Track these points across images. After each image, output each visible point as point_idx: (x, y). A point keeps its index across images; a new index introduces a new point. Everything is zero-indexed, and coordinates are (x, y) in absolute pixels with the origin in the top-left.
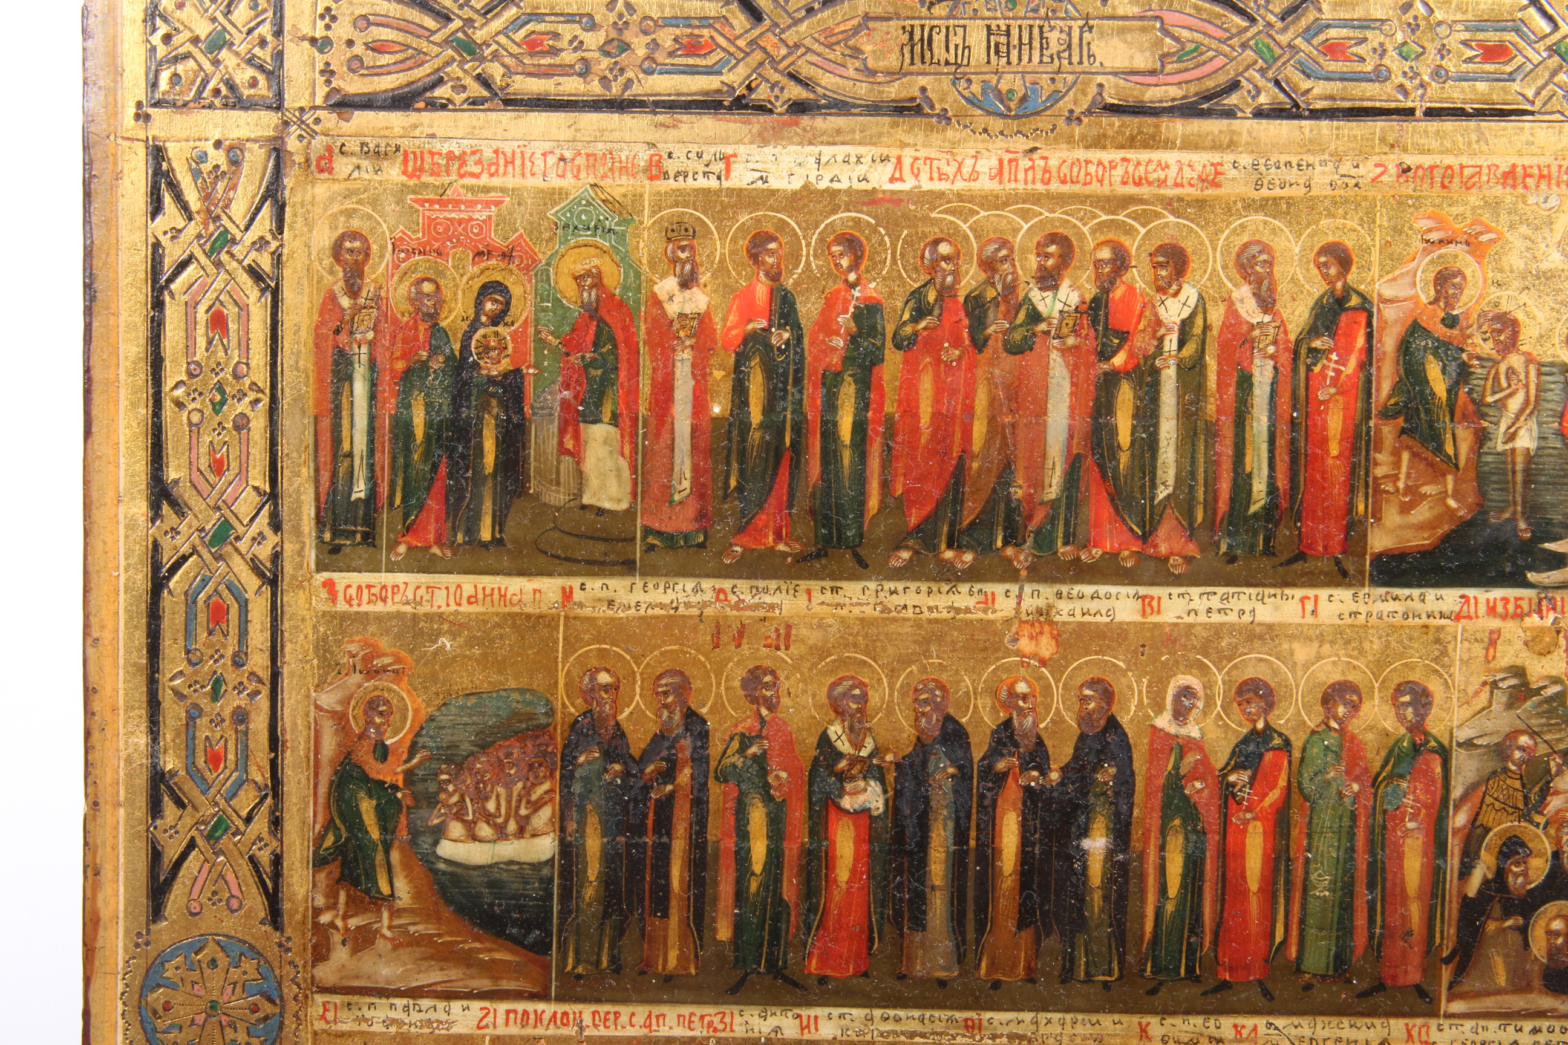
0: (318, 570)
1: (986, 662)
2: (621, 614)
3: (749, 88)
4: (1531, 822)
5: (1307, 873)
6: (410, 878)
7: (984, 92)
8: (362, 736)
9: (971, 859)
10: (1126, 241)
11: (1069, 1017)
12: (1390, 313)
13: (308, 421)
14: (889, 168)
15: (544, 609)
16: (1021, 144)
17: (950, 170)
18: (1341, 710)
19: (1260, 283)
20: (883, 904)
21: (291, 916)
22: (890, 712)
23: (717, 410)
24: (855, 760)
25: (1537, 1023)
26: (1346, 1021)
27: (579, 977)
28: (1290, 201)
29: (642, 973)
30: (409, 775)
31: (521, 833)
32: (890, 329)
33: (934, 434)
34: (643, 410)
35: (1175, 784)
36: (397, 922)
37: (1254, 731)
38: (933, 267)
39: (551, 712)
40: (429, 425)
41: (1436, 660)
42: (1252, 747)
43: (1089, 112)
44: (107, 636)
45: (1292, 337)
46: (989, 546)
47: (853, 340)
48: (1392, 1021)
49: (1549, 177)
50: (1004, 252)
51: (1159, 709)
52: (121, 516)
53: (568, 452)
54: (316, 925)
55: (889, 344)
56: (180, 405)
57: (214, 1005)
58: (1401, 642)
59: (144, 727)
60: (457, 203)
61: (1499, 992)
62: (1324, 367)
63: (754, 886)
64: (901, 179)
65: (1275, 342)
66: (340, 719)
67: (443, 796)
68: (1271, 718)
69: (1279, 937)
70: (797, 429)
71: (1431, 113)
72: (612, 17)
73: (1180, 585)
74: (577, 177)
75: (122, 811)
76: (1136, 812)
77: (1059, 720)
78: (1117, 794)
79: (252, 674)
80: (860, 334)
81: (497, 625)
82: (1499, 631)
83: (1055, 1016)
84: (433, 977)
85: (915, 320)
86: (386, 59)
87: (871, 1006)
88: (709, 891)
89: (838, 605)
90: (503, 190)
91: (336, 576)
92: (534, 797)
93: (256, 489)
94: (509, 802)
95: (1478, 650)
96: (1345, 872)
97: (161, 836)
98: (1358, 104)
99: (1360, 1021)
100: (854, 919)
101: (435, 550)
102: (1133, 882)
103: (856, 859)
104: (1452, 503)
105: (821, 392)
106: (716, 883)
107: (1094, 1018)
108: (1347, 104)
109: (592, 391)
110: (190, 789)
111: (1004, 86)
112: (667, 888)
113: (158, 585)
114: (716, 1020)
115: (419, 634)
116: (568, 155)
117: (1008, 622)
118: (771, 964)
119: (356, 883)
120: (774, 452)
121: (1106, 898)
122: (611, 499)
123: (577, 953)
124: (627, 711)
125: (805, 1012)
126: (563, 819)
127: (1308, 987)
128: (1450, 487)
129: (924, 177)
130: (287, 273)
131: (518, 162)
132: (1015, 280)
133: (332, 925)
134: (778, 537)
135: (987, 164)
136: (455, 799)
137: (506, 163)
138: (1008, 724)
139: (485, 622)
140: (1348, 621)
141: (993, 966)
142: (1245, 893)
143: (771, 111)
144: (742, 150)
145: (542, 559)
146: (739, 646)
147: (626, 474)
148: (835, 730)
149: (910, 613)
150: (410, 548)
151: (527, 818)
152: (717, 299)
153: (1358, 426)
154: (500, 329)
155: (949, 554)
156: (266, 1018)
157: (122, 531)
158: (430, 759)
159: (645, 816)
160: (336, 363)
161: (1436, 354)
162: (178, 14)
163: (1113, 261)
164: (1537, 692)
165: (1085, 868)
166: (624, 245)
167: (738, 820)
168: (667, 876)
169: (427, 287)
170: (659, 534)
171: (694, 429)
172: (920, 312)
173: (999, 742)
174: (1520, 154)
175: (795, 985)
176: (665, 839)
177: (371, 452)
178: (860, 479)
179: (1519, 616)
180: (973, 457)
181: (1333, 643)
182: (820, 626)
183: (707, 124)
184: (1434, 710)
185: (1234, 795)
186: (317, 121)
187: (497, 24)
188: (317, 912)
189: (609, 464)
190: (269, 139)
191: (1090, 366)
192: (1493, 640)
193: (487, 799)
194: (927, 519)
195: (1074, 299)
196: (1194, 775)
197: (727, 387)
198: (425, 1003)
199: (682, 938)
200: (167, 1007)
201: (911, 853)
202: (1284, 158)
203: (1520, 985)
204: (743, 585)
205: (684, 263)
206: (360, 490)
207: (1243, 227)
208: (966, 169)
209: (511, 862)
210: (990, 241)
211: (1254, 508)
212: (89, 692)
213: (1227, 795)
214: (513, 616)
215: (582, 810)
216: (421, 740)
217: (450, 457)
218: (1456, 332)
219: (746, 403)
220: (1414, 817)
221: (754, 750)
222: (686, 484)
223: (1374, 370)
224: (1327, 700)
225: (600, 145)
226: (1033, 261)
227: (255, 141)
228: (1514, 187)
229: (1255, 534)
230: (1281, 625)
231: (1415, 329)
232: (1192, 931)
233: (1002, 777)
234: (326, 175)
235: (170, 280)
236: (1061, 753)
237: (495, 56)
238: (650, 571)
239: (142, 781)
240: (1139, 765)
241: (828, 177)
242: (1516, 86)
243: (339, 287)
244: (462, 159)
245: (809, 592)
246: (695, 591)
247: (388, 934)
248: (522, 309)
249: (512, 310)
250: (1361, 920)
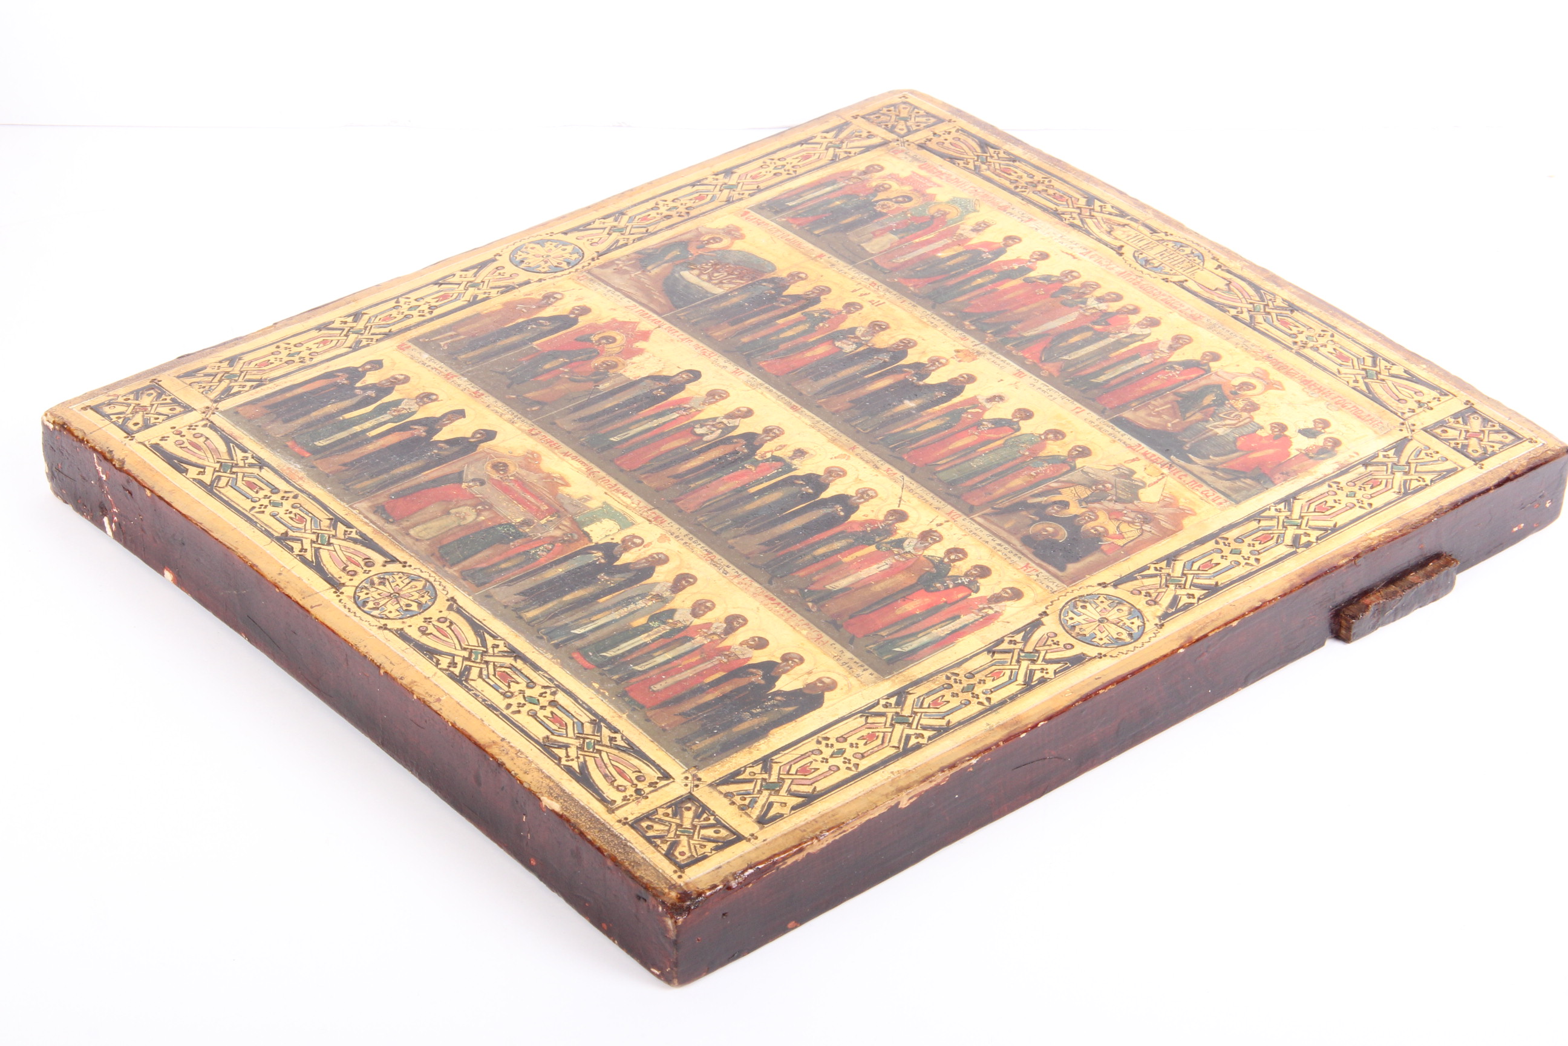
0: (748, 208)
3: (1063, 213)
4: (1080, 503)
5: (976, 458)
8: (700, 241)
9: (859, 379)
11: (832, 428)
12: (1214, 377)
14: (1083, 251)
15: (809, 254)
16: (1139, 274)
17: (1105, 263)
18: (1051, 437)
19: (1176, 344)
23: (939, 255)
24: (857, 338)
25: (1003, 543)
26: (932, 495)
27: (679, 318)
29: (702, 330)
30: (701, 255)
31: (716, 284)
32: (1028, 275)
33: (1005, 301)
34: (914, 242)
35: (960, 411)
36: (640, 275)
37: (1010, 420)
38: (1065, 275)
40: (838, 206)
42: (1003, 423)
43: (1173, 282)
45: (1169, 361)
46: (985, 330)
47: (1011, 270)
48: (949, 507)
49: (1321, 390)
50: (1095, 286)
52: (706, 170)
53: (874, 234)
55: (1022, 278)
57: (548, 256)
59: (636, 202)
60: (926, 179)
61: (1002, 527)
62: (1170, 373)
64: (1084, 255)
65: (1161, 358)
67: (704, 264)
68: (1022, 421)
69: (940, 463)
70: (960, 273)
74: (974, 196)
75: (595, 213)
76: (935, 408)
78: (936, 400)
80: (1016, 271)
82: (1140, 459)
83: (828, 425)
84: (631, 290)
86: (953, 148)
87: (767, 383)
88: (757, 330)
89: (909, 309)
92: (734, 281)
93: (758, 187)
94: (724, 277)
96: (990, 467)
97: (597, 222)
98: (1274, 336)
99: (937, 498)
100: (796, 364)
101: (794, 226)
102: (908, 419)
103: (819, 355)
105: (980, 272)
106: (762, 330)
107: (841, 434)
108: (1270, 334)
110: (625, 220)
111: (1152, 261)
112: (743, 321)
113: (691, 185)
114: (708, 353)
116: (979, 191)
118: (750, 355)
119: (642, 262)
120: (944, 272)
121: (892, 416)
122: (871, 249)
123: (689, 314)
126: (735, 290)
127: (932, 479)
128: (1175, 422)
130: (846, 161)
131: (960, 184)
132: (1089, 293)
133: (618, 265)
134: (916, 286)
135: (1119, 270)
136: (707, 267)
137: (956, 182)
138: (924, 364)
140: (1087, 422)
142: (945, 446)
143: (1062, 221)
144: (1039, 222)
145: (826, 246)
147: (886, 248)
148: (862, 329)
150: (787, 221)
151: (724, 284)
153: (1161, 390)
154: (895, 204)
156: (560, 267)
157: (700, 173)
158: (714, 256)
159: (764, 305)
161: (1217, 395)
162: (901, 109)
163: (1130, 310)
164: (1132, 480)
165: (897, 405)
167: (793, 324)
168: (748, 319)
169: (887, 186)
170: (875, 263)
171: (925, 254)
172: (1045, 279)
173: (914, 366)
175: (749, 363)
176: (761, 313)
178: (964, 293)
179: (1154, 461)
180: (1012, 312)
183: (1037, 211)
184: (1086, 459)
185: (979, 427)
186: (909, 145)
187: (1000, 162)
189: (883, 243)
191: (1084, 322)
193: (718, 273)
194: (972, 313)
195: (1103, 308)
196: (972, 414)
197: (951, 253)
199: (729, 332)
201: (840, 365)
202: (1228, 329)
203: (1013, 531)
205: (981, 227)
206: (791, 204)
209: (701, 287)
210: (1094, 282)
211: (1093, 380)
213: (977, 425)
215: (745, 292)
217: (833, 215)
219: (951, 259)
220: (1037, 473)
221: (826, 315)
222: (902, 260)
223: (1188, 384)
224: (1049, 431)
225: (993, 195)
226: (1102, 293)
229: (1085, 385)
231: (1218, 386)
232: (910, 441)
233: (901, 372)
234: (892, 154)
235: (807, 144)
237: (989, 166)
239: (614, 211)
246: (866, 279)
247: (633, 276)
249: (906, 204)
250: (977, 479)
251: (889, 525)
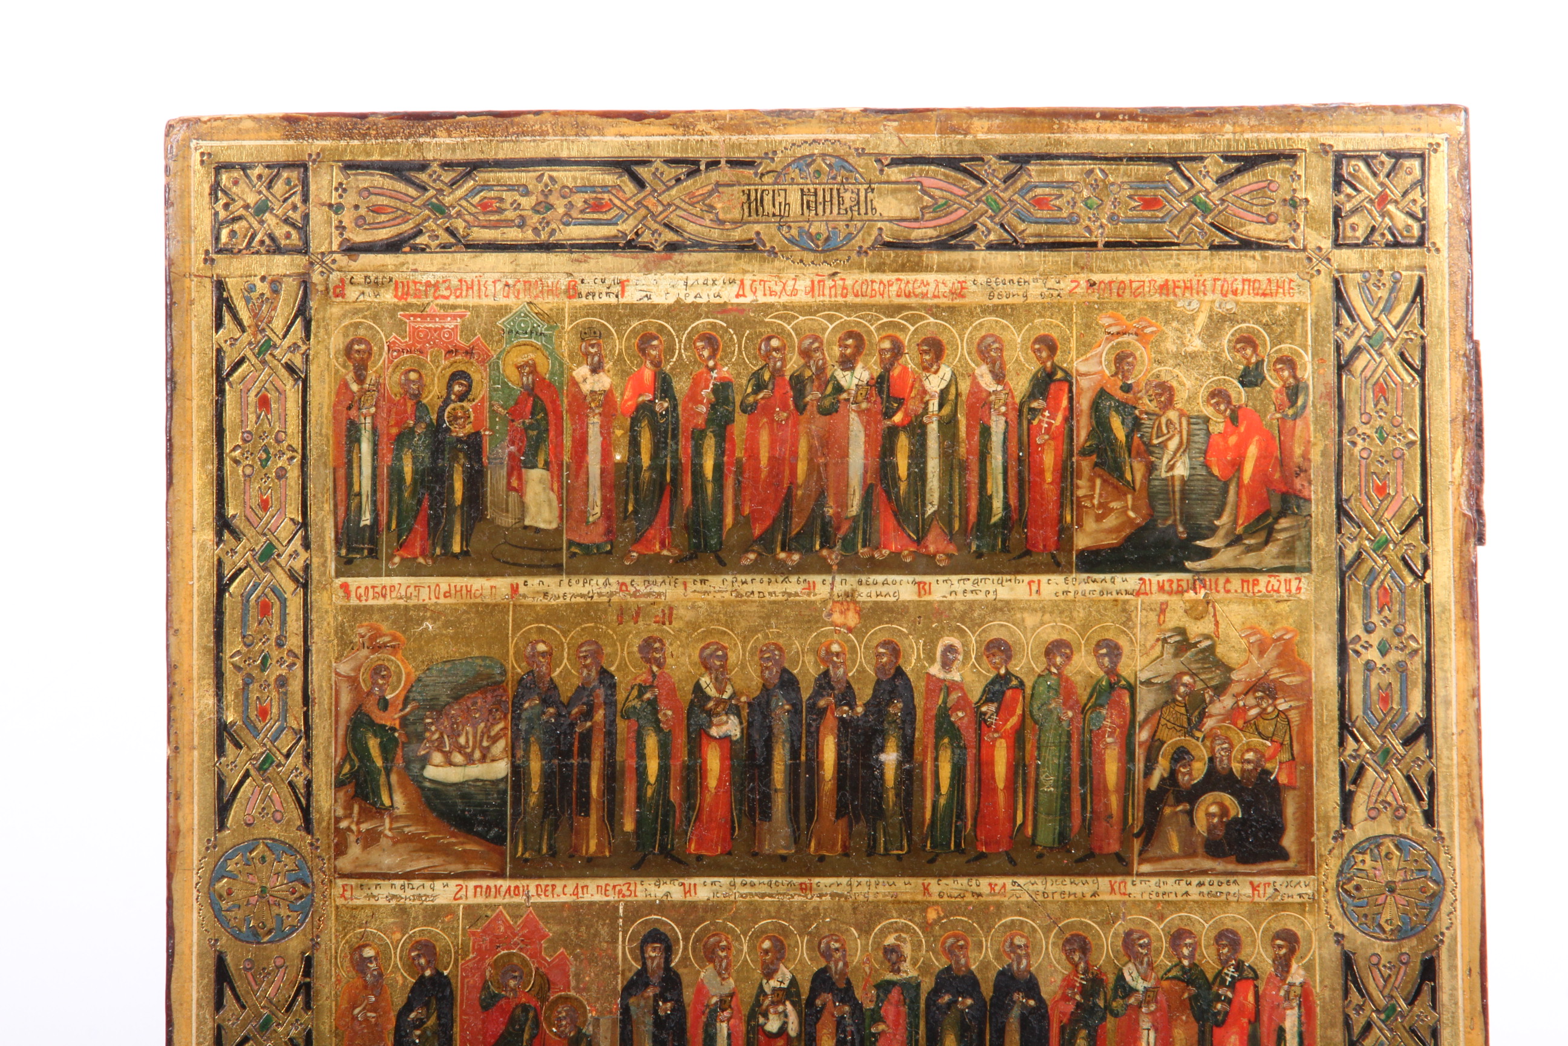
0: (337, 576)
1: (810, 630)
2: (553, 602)
3: (637, 234)
4: (1193, 736)
5: (1038, 775)
6: (405, 794)
7: (800, 234)
8: (370, 693)
9: (802, 770)
10: (901, 336)
11: (873, 880)
12: (1084, 383)
13: (329, 472)
14: (735, 288)
15: (498, 600)
16: (827, 270)
17: (778, 289)
18: (1058, 660)
19: (994, 363)
20: (740, 803)
21: (319, 823)
22: (743, 667)
23: (618, 457)
24: (719, 702)
25: (1202, 879)
26: (1068, 880)
27: (526, 860)
28: (1013, 307)
29: (572, 856)
30: (404, 720)
31: (483, 759)
32: (738, 399)
33: (770, 472)
34: (566, 459)
35: (944, 715)
36: (395, 825)
37: (998, 676)
38: (767, 356)
39: (504, 673)
40: (415, 472)
41: (1124, 624)
42: (997, 687)
43: (873, 247)
44: (184, 628)
45: (1018, 400)
46: (811, 549)
47: (713, 407)
48: (1100, 879)
49: (1191, 288)
50: (816, 345)
51: (932, 660)
52: (195, 542)
53: (514, 489)
54: (337, 829)
55: (738, 410)
56: (236, 462)
57: (263, 889)
58: (1099, 611)
59: (212, 691)
60: (433, 317)
61: (1174, 857)
62: (1040, 421)
63: (649, 792)
64: (744, 295)
65: (1006, 404)
66: (353, 681)
67: (427, 734)
68: (1010, 666)
69: (1019, 821)
70: (675, 470)
71: (1108, 245)
72: (540, 187)
73: (944, 574)
74: (517, 297)
75: (196, 753)
76: (917, 734)
77: (862, 671)
78: (903, 722)
79: (290, 651)
80: (717, 403)
81: (465, 612)
82: (1167, 603)
83: (864, 880)
84: (421, 864)
85: (755, 392)
86: (383, 218)
87: (733, 876)
88: (618, 797)
89: (705, 592)
90: (466, 307)
91: (349, 580)
92: (493, 733)
93: (292, 520)
94: (475, 737)
95: (1153, 616)
96: (1064, 774)
97: (226, 771)
98: (1058, 240)
99: (1078, 880)
100: (721, 814)
101: (421, 560)
102: (916, 784)
103: (722, 771)
104: (1132, 514)
105: (691, 443)
106: (623, 791)
107: (891, 880)
108: (1051, 240)
109: (530, 446)
110: (245, 735)
111: (813, 230)
112: (588, 795)
113: (222, 590)
114: (624, 888)
115: (409, 620)
116: (511, 282)
117: (824, 602)
118: (663, 848)
119: (366, 798)
120: (659, 485)
121: (897, 795)
122: (545, 521)
123: (525, 843)
124: (558, 671)
125: (687, 881)
126: (513, 748)
127: (1040, 856)
128: (1130, 503)
129: (760, 293)
130: (313, 368)
131: (476, 288)
132: (824, 363)
133: (349, 829)
134: (663, 545)
135: (803, 284)
136: (436, 736)
137: (468, 288)
138: (826, 673)
139: (456, 610)
140: (1062, 597)
141: (819, 845)
142: (995, 789)
143: (652, 250)
144: (633, 277)
145: (496, 564)
146: (636, 622)
147: (555, 503)
148: (705, 680)
149: (756, 597)
150: (403, 559)
151: (488, 748)
152: (617, 380)
153: (1065, 462)
154: (464, 404)
155: (782, 555)
156: (301, 897)
157: (195, 553)
158: (418, 708)
159: (572, 745)
160: (349, 430)
161: (1117, 411)
162: (234, 189)
163: (892, 350)
164: (1195, 645)
165: (882, 774)
166: (551, 343)
167: (638, 746)
168: (588, 787)
169: (413, 376)
170: (579, 545)
171: (603, 471)
172: (759, 387)
173: (821, 687)
174: (1170, 272)
175: (680, 862)
176: (586, 761)
177: (374, 491)
178: (720, 504)
179: (1180, 592)
180: (798, 487)
181: (1051, 613)
182: (693, 607)
183: (608, 259)
184: (1124, 659)
185: (985, 721)
186: (334, 261)
187: (460, 193)
188: (338, 820)
189: (543, 497)
190: (299, 275)
191: (877, 422)
192: (1163, 609)
193: (459, 735)
194: (766, 531)
195: (866, 376)
196: (957, 707)
197: (625, 441)
198: (416, 883)
199: (600, 831)
200: (229, 892)
201: (759, 767)
202: (1008, 277)
203: (1189, 852)
204: (638, 579)
205: (593, 355)
206: (366, 519)
207: (981, 324)
208: (789, 288)
209: (477, 780)
210: (806, 337)
211: (994, 520)
212: (172, 668)
213: (980, 720)
214: (476, 605)
215: (527, 741)
216: (411, 695)
217: (430, 495)
218: (1130, 395)
219: (639, 453)
220: (1111, 735)
221: (648, 695)
222: (598, 510)
223: (1074, 423)
224: (1049, 653)
225: (533, 275)
226: (837, 351)
227: (289, 276)
228: (1167, 295)
229: (996, 538)
230: (1015, 601)
231: (1102, 393)
232: (958, 817)
233: (822, 713)
234: (340, 299)
235: (230, 374)
236: (864, 693)
237: (459, 214)
238: (573, 571)
239: (211, 730)
240: (919, 701)
241: (693, 295)
242: (1166, 227)
243: (350, 377)
244: (436, 286)
245: (685, 584)
246: (605, 584)
247: (389, 834)
248: (481, 389)
249: (473, 391)
250: (1076, 808)
251: (1086, 971)
